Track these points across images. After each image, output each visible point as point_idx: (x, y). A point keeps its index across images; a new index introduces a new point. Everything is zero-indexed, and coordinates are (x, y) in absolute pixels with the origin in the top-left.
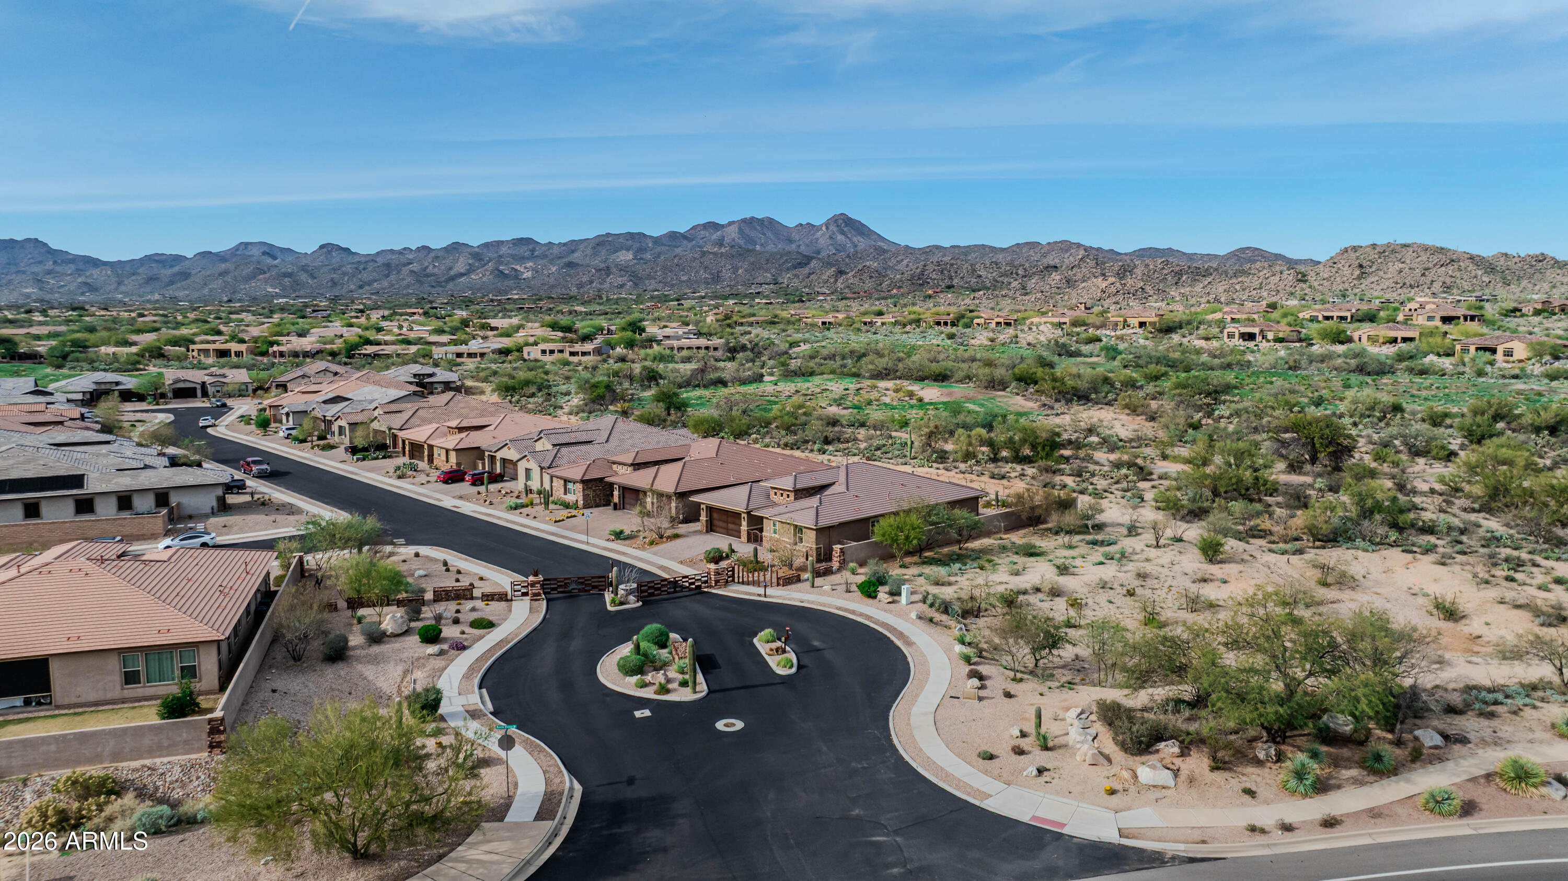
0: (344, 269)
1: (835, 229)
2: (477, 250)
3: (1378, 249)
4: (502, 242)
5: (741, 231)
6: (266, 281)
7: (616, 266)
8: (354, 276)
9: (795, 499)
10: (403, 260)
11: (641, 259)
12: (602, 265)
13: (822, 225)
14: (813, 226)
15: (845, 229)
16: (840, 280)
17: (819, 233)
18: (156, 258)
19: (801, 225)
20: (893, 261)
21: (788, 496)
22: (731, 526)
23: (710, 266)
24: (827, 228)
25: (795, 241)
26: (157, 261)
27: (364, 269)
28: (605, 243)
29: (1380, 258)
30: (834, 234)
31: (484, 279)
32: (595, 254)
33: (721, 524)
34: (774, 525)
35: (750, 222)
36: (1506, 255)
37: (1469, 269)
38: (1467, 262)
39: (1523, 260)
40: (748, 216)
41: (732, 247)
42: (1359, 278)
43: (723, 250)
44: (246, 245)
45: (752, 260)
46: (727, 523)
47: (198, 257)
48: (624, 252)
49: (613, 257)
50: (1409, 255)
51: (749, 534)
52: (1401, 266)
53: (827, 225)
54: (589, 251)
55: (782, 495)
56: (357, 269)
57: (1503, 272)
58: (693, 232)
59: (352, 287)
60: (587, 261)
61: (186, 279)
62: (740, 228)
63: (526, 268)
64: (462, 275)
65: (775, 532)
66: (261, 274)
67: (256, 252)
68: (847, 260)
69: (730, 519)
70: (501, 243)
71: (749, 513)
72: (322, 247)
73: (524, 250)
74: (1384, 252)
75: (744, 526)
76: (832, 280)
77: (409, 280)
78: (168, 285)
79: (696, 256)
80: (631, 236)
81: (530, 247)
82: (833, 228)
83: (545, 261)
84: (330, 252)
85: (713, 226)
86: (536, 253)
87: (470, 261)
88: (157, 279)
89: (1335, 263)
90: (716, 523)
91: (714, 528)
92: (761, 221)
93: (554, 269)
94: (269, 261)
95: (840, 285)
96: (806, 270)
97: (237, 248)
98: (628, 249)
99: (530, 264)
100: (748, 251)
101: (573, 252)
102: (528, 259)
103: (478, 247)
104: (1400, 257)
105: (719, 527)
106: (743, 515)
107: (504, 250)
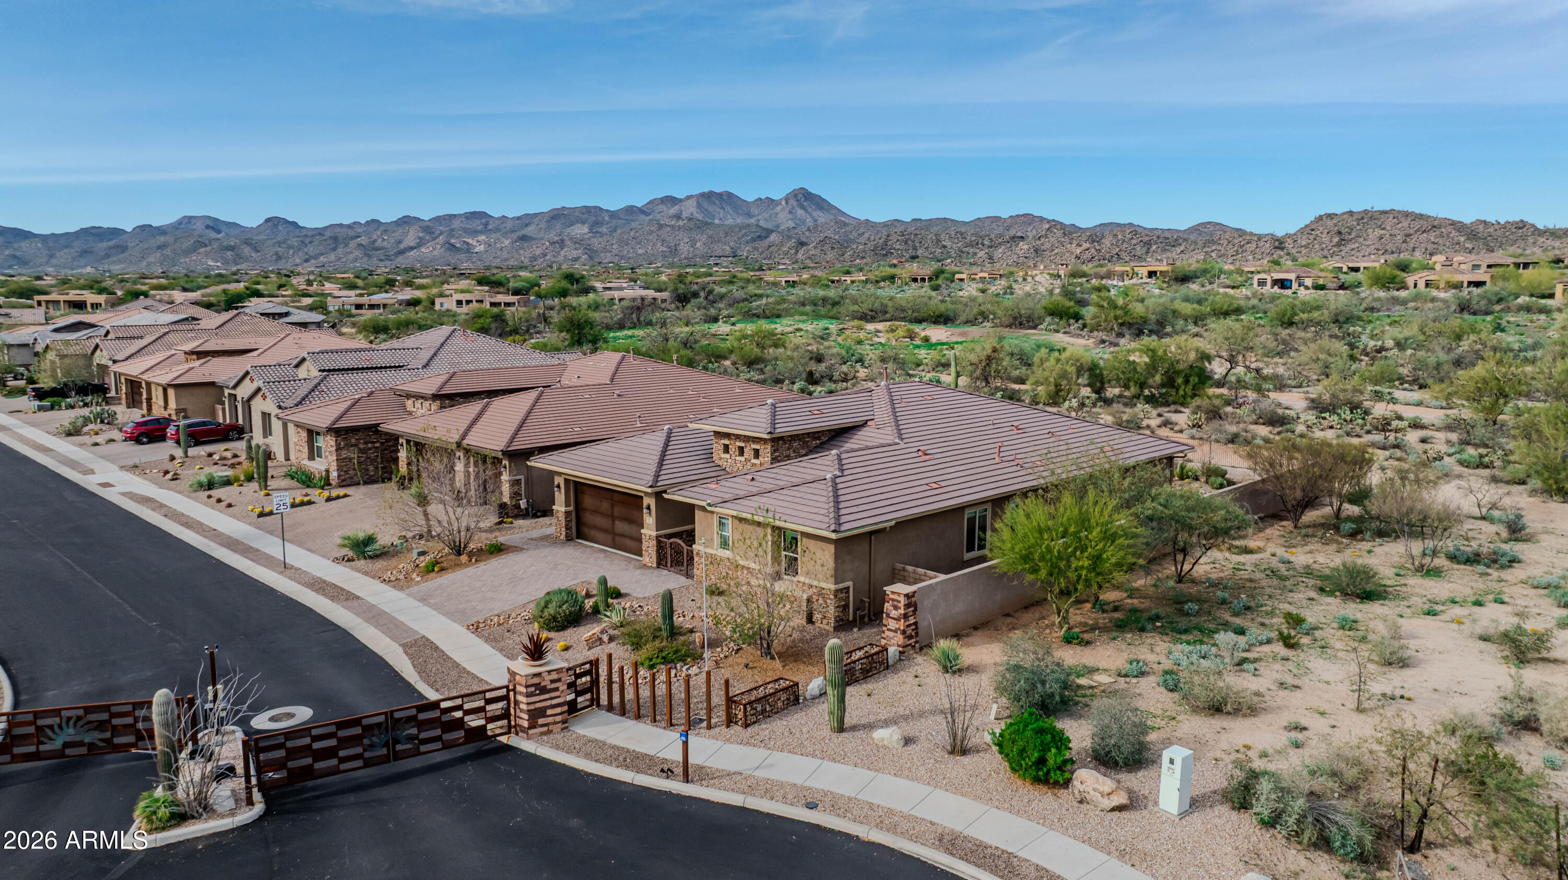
0: (289, 242)
1: (795, 204)
2: (429, 224)
3: (1356, 217)
4: (455, 216)
5: (699, 206)
6: (207, 255)
7: (571, 239)
8: (299, 250)
9: (774, 460)
10: (351, 233)
11: (597, 232)
12: (556, 238)
13: (781, 200)
14: (773, 200)
15: (805, 204)
16: (801, 252)
17: (779, 208)
18: (93, 231)
19: (760, 199)
20: (855, 234)
21: (757, 454)
22: (621, 526)
23: (668, 239)
24: (787, 203)
25: (754, 216)
26: (94, 235)
27: (310, 242)
28: (559, 216)
29: (1358, 224)
30: (794, 208)
31: (435, 253)
32: (549, 228)
33: (599, 520)
34: (721, 524)
35: (708, 196)
36: (1485, 222)
37: (1451, 235)
38: (1449, 228)
39: (1504, 227)
40: (706, 190)
41: (690, 219)
42: (1338, 245)
43: (681, 223)
44: (190, 218)
45: (710, 233)
46: (613, 518)
47: (137, 230)
48: (579, 225)
49: (568, 230)
50: (1390, 222)
51: (660, 547)
52: (1382, 232)
53: (787, 199)
54: (543, 225)
55: (741, 451)
56: (302, 242)
57: (1485, 238)
58: (650, 206)
59: (298, 261)
60: (542, 234)
61: (123, 252)
62: (698, 202)
63: (478, 241)
64: (412, 248)
65: (724, 544)
66: (202, 247)
67: (199, 226)
68: (807, 233)
69: (618, 510)
70: (452, 217)
71: (658, 495)
72: (268, 220)
73: (477, 224)
74: (1362, 218)
75: (649, 529)
76: (793, 252)
77: (357, 253)
78: (104, 259)
79: (652, 228)
80: (587, 209)
81: (484, 221)
82: (793, 202)
83: (498, 235)
84: (276, 226)
85: (670, 200)
86: (490, 227)
87: (421, 235)
88: (91, 252)
89: (1313, 230)
90: (589, 518)
91: (586, 530)
92: (720, 195)
93: (507, 242)
94: (213, 235)
95: (800, 256)
96: (766, 243)
97: (180, 222)
98: (583, 223)
99: (482, 238)
100: (706, 223)
101: (527, 225)
102: (481, 232)
103: (430, 220)
104: (1379, 223)
105: (594, 527)
106: (647, 501)
107: (456, 224)
